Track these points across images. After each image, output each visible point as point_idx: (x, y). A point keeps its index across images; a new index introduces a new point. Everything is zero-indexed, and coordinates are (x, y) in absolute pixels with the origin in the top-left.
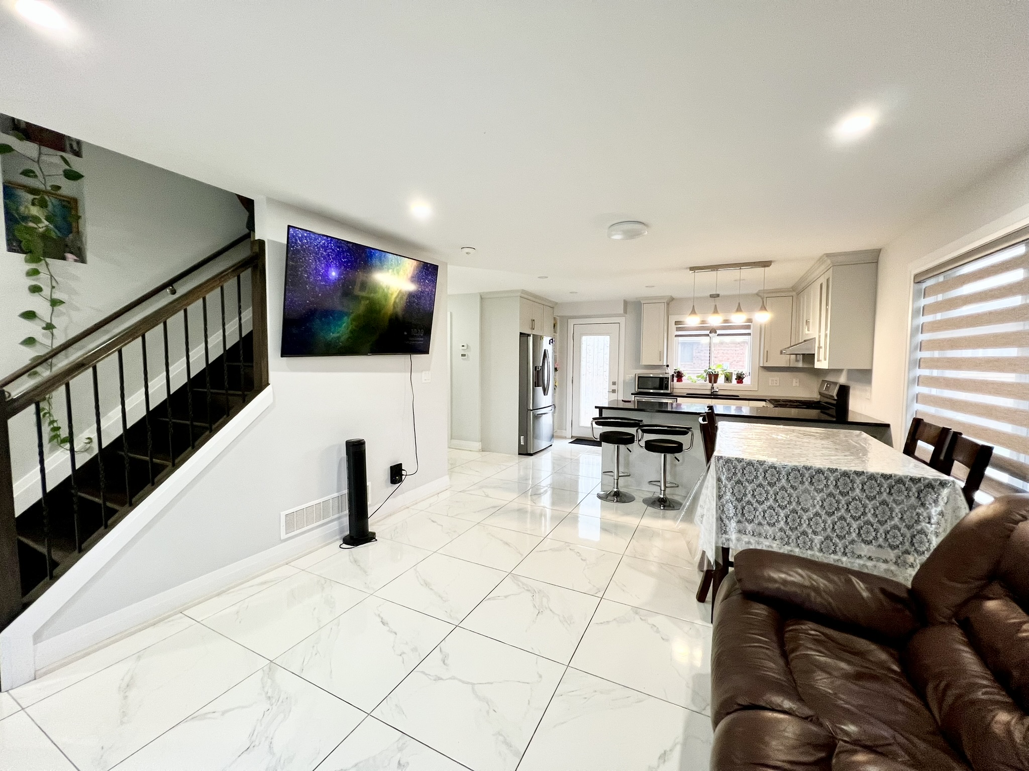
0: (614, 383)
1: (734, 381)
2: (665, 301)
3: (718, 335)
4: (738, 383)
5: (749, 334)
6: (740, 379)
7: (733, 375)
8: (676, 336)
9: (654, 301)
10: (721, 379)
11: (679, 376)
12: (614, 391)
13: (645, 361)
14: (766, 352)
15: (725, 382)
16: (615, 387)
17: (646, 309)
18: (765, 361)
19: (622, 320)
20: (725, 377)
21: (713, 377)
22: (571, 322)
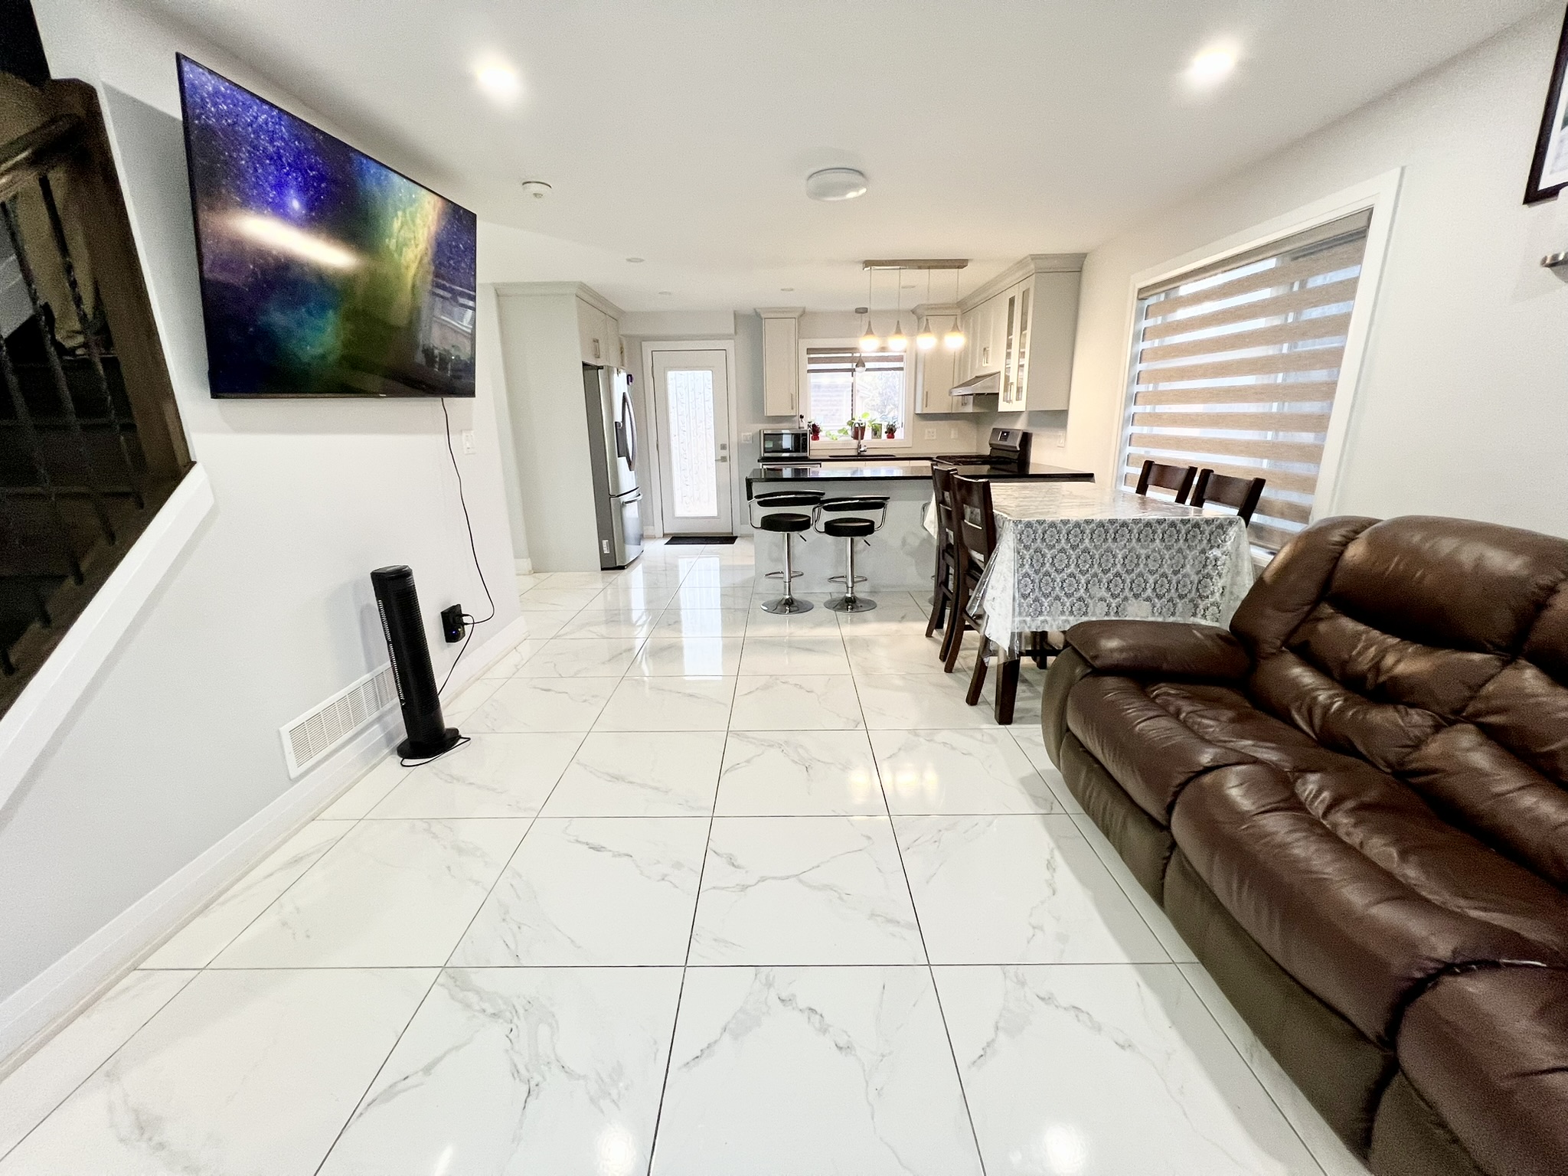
0: (723, 447)
1: (884, 436)
2: (796, 315)
3: (867, 370)
4: (889, 437)
5: (901, 369)
6: (891, 432)
7: (883, 427)
8: (809, 371)
9: (779, 315)
10: (868, 433)
11: (815, 430)
12: (724, 459)
13: (771, 410)
14: (925, 393)
15: (872, 438)
16: (725, 453)
17: (769, 327)
18: (924, 406)
19: (729, 345)
20: (873, 430)
21: (858, 432)
22: (647, 347)
